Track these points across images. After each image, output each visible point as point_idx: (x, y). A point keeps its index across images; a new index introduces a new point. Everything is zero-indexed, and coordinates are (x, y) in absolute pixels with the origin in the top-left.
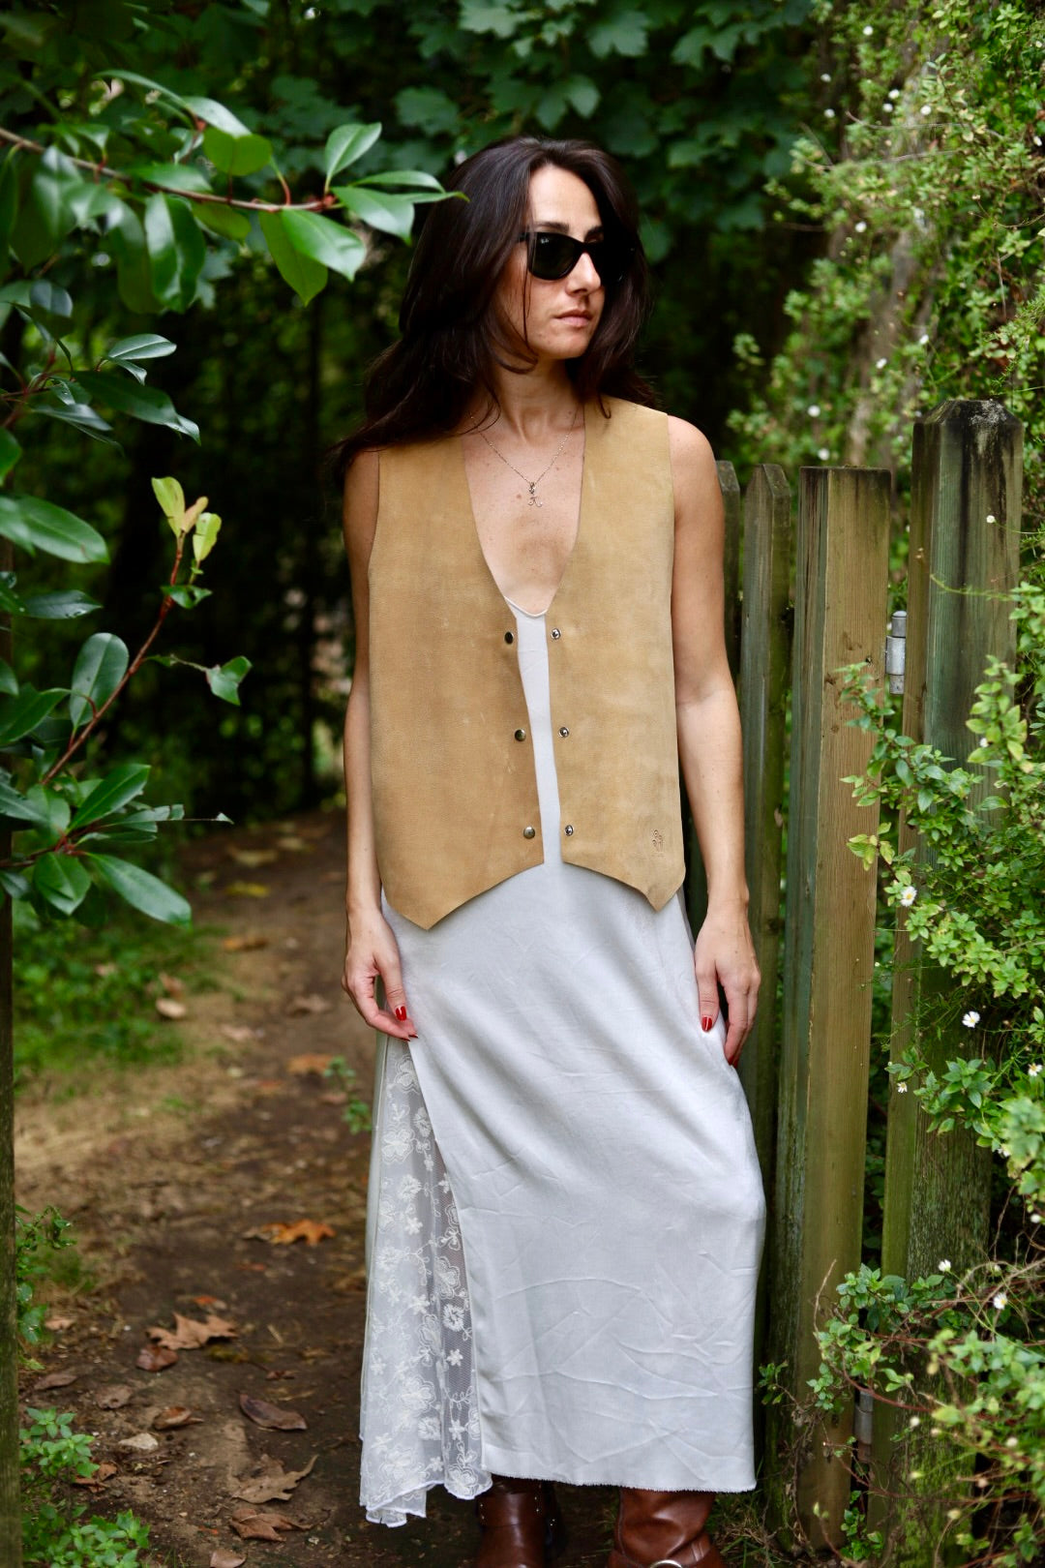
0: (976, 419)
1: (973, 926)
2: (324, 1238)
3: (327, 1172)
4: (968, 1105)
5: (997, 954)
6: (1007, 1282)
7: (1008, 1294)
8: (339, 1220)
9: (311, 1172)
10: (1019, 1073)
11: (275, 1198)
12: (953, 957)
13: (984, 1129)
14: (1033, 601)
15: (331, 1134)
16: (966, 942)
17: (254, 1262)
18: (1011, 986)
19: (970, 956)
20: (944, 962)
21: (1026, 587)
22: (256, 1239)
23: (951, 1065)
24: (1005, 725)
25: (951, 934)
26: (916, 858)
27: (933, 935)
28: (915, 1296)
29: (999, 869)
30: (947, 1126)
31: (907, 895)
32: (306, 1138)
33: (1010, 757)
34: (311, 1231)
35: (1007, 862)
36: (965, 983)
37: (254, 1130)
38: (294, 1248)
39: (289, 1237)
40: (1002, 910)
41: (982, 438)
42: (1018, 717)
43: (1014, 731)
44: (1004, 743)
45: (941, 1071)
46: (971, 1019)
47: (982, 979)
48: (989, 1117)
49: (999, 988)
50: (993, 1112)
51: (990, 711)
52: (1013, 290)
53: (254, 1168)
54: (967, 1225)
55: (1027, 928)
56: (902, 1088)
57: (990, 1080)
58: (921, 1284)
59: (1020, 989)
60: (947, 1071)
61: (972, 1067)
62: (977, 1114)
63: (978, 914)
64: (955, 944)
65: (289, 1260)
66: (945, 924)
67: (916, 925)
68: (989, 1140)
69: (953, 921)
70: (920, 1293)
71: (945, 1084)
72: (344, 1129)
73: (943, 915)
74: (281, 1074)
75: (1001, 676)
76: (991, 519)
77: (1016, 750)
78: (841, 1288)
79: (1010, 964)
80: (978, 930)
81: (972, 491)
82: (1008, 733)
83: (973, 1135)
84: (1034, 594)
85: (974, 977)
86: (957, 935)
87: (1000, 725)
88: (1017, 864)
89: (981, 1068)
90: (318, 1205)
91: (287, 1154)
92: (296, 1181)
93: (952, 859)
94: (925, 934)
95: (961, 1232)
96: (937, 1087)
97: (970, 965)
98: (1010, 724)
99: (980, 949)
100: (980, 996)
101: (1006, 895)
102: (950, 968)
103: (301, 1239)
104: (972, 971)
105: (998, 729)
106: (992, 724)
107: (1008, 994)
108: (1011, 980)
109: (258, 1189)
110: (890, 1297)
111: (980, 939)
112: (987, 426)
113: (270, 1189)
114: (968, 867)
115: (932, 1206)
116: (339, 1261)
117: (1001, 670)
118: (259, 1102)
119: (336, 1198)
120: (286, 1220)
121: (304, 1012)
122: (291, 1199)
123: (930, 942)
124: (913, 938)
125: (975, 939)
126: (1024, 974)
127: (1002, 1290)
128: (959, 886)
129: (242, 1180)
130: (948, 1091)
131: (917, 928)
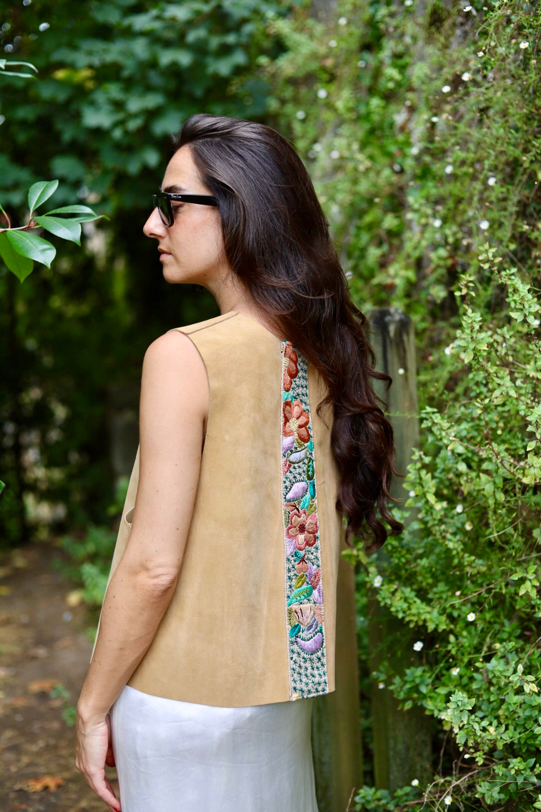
0: (387, 319)
1: (413, 594)
2: (59, 786)
3: (55, 747)
4: (419, 692)
5: (428, 609)
6: (450, 789)
7: (452, 796)
8: (66, 775)
9: (48, 748)
10: (444, 672)
11: (30, 765)
12: (404, 612)
13: (429, 705)
14: (433, 416)
15: (56, 725)
16: (410, 604)
17: (21, 803)
18: (437, 625)
19: (414, 611)
20: (400, 615)
21: (429, 409)
22: (21, 790)
23: (408, 671)
24: (424, 484)
25: (402, 600)
26: (378, 559)
27: (393, 602)
28: (397, 800)
29: (424, 562)
30: (408, 705)
31: (377, 582)
32: (43, 729)
33: (427, 502)
34: (51, 782)
35: (428, 557)
36: (412, 625)
37: (13, 726)
38: (43, 793)
39: (38, 787)
40: (428, 584)
41: (392, 329)
42: (430, 479)
43: (429, 488)
44: (424, 495)
45: (402, 675)
46: (418, 646)
47: (421, 623)
48: (431, 698)
49: (431, 627)
50: (433, 694)
51: (416, 478)
52: (391, 246)
53: (15, 748)
54: (420, 755)
55: (442, 592)
56: (381, 686)
57: (430, 677)
58: (400, 792)
59: (442, 627)
60: (405, 675)
61: (419, 672)
62: (424, 697)
63: (415, 587)
64: (405, 606)
65: (41, 801)
66: (398, 595)
67: (384, 597)
68: (432, 711)
69: (403, 592)
70: (400, 797)
71: (405, 682)
72: (63, 723)
73: (396, 590)
74: (26, 693)
75: (421, 459)
76: (401, 371)
77: (432, 498)
78: (357, 799)
79: (435, 612)
80: (417, 596)
81: (389, 357)
82: (426, 489)
83: (423, 709)
84: (433, 413)
85: (417, 622)
86: (406, 600)
87: (422, 485)
88: (433, 557)
89: (424, 671)
90: (53, 767)
91: (32, 738)
92: (39, 754)
93: (399, 559)
94: (388, 602)
95: (417, 759)
96: (401, 684)
97: (414, 615)
98: (426, 483)
99: (419, 606)
100: (420, 632)
101: (428, 575)
102: (403, 618)
103: (46, 788)
104: (415, 619)
105: (420, 487)
106: (417, 485)
107: (436, 630)
108: (437, 622)
109: (18, 761)
110: (383, 802)
111: (418, 601)
112: (393, 321)
113: (25, 760)
114: (408, 562)
115: (400, 747)
116: (69, 799)
117: (420, 456)
118: (15, 710)
119: (62, 762)
120: (36, 777)
121: (34, 658)
122: (36, 765)
123: (391, 605)
124: (382, 604)
125: (415, 602)
126: (444, 618)
127: (448, 794)
128: (403, 572)
129: (10, 756)
130: (408, 686)
131: (384, 599)
